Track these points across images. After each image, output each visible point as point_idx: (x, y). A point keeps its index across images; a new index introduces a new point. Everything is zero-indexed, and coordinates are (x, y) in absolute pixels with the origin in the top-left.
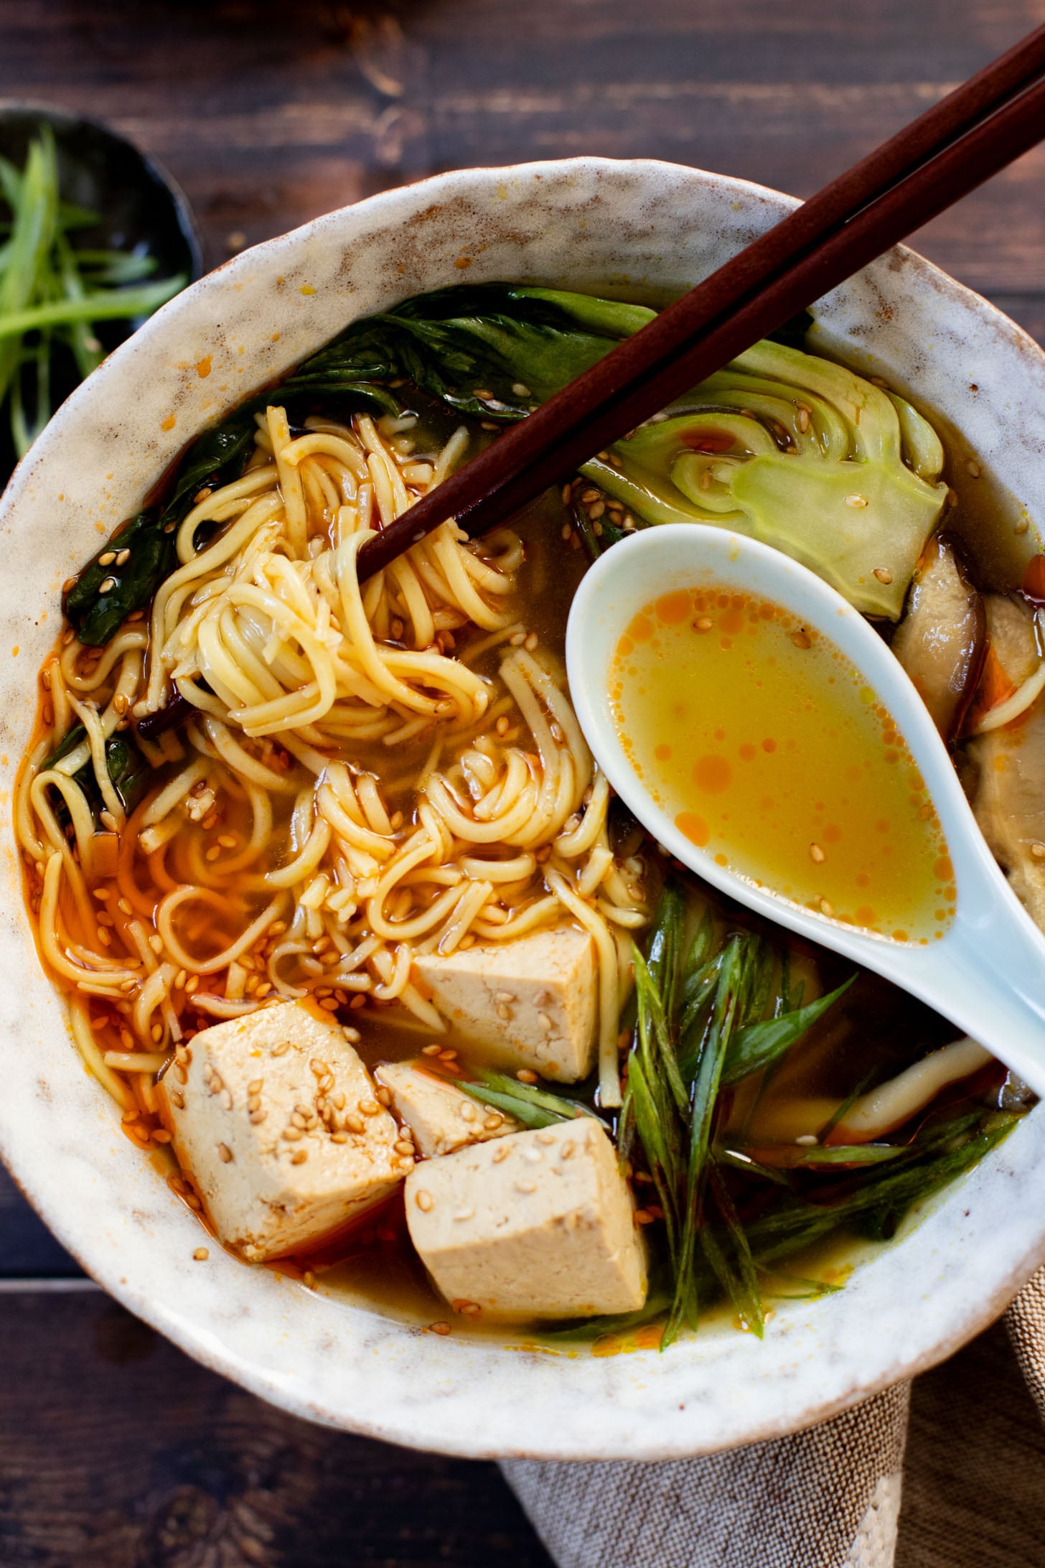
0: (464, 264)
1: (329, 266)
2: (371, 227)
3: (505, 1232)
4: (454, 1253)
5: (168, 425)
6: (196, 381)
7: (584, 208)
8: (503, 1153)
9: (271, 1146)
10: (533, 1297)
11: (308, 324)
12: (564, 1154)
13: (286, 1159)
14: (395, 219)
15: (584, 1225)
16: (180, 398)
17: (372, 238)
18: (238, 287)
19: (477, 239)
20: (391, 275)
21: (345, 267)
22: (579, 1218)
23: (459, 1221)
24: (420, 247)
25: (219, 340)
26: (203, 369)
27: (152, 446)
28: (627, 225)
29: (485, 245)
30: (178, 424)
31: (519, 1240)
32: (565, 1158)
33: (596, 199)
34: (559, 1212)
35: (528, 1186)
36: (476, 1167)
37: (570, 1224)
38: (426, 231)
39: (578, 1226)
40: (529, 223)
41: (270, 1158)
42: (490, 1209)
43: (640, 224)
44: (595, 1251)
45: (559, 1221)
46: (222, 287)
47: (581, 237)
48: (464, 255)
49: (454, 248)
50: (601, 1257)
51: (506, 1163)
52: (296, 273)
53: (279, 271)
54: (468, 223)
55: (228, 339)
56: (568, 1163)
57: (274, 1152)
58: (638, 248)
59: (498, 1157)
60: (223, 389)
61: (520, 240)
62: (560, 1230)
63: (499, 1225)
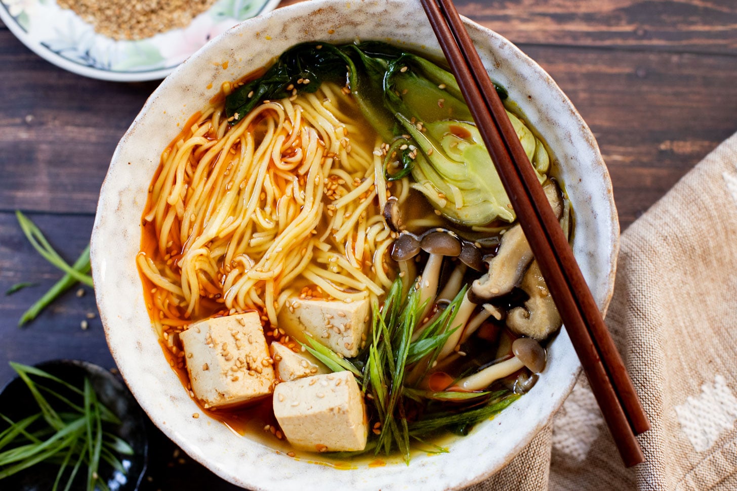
0: (332, 32)
1: (277, 30)
2: (295, 15)
3: (310, 412)
4: (290, 419)
5: (209, 87)
6: (222, 70)
7: (381, 14)
8: (313, 382)
9: (226, 372)
10: (321, 441)
11: (268, 51)
12: (337, 384)
13: (230, 378)
14: (305, 13)
15: (341, 412)
16: (215, 77)
17: (296, 19)
18: (241, 35)
19: (337, 23)
20: (302, 35)
21: (284, 30)
22: (339, 409)
23: (293, 406)
24: (314, 24)
25: (232, 55)
26: (225, 66)
27: (202, 95)
28: (397, 22)
29: (340, 25)
30: (213, 87)
31: (315, 416)
32: (337, 385)
33: (386, 11)
34: (332, 406)
35: (321, 395)
36: (303, 387)
37: (336, 411)
38: (317, 18)
39: (339, 412)
40: (358, 18)
41: (224, 377)
42: (306, 403)
43: (402, 22)
44: (345, 423)
45: (332, 410)
46: (235, 34)
47: (379, 25)
48: (332, 29)
49: (328, 26)
50: (348, 426)
51: (314, 386)
52: (264, 31)
53: (258, 30)
54: (334, 16)
55: (236, 55)
56: (338, 387)
57: (226, 374)
58: (401, 31)
59: (311, 383)
60: (232, 74)
61: (355, 24)
62: (332, 413)
63: (308, 409)
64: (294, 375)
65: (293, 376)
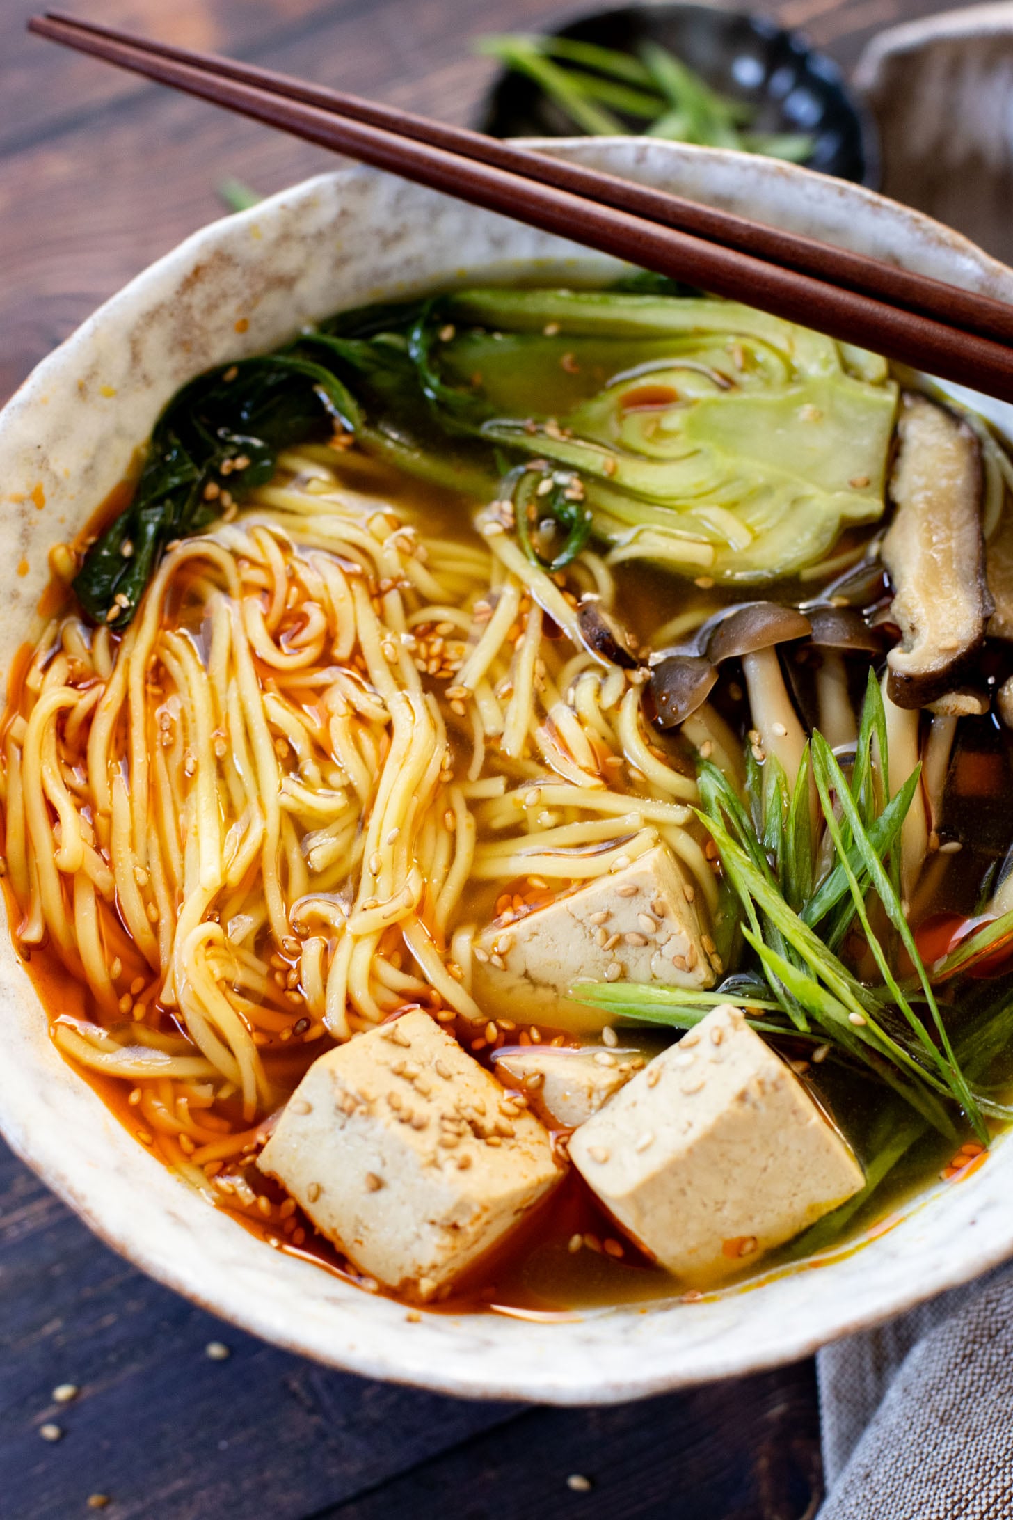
0: (243, 326)
1: (120, 361)
2: (147, 305)
3: (694, 1134)
4: (653, 1184)
5: (23, 570)
6: (35, 514)
7: (336, 226)
8: (655, 1075)
9: (431, 1157)
10: (751, 1218)
11: (119, 432)
12: (716, 1039)
13: (450, 1168)
14: (165, 292)
15: (769, 1088)
16: (25, 537)
17: (152, 316)
18: (44, 401)
19: (247, 293)
20: (179, 358)
21: (136, 358)
22: (761, 1083)
23: (643, 1150)
24: (197, 315)
25: (43, 463)
26: (38, 499)
27: (15, 595)
28: (379, 232)
29: (256, 297)
30: (32, 568)
31: (711, 1137)
32: (718, 1044)
33: (344, 213)
34: (737, 1087)
35: (694, 1084)
36: (634, 1104)
37: (755, 1094)
38: (198, 297)
39: (763, 1093)
40: (289, 261)
41: (435, 1172)
42: (668, 1125)
43: (392, 226)
44: (792, 1118)
45: (743, 1097)
46: (30, 403)
47: (341, 261)
48: (240, 317)
49: (229, 310)
50: (801, 1124)
51: (662, 1083)
52: (92, 374)
53: (78, 374)
54: (233, 278)
55: (52, 462)
56: (724, 1046)
57: (435, 1164)
58: (395, 256)
59: (652, 1080)
60: (62, 521)
61: (285, 282)
62: (748, 1106)
63: (685, 1132)
64: (598, 1091)
65: (595, 1096)
